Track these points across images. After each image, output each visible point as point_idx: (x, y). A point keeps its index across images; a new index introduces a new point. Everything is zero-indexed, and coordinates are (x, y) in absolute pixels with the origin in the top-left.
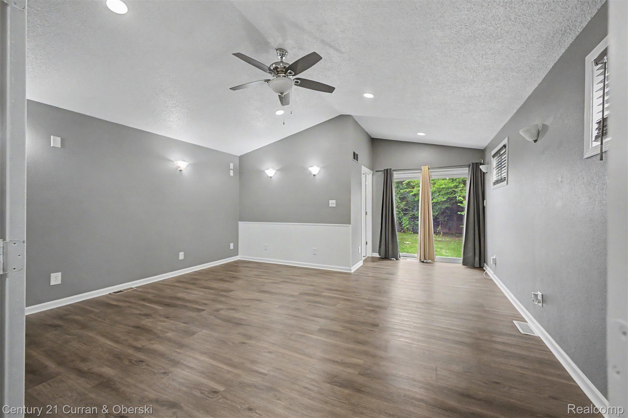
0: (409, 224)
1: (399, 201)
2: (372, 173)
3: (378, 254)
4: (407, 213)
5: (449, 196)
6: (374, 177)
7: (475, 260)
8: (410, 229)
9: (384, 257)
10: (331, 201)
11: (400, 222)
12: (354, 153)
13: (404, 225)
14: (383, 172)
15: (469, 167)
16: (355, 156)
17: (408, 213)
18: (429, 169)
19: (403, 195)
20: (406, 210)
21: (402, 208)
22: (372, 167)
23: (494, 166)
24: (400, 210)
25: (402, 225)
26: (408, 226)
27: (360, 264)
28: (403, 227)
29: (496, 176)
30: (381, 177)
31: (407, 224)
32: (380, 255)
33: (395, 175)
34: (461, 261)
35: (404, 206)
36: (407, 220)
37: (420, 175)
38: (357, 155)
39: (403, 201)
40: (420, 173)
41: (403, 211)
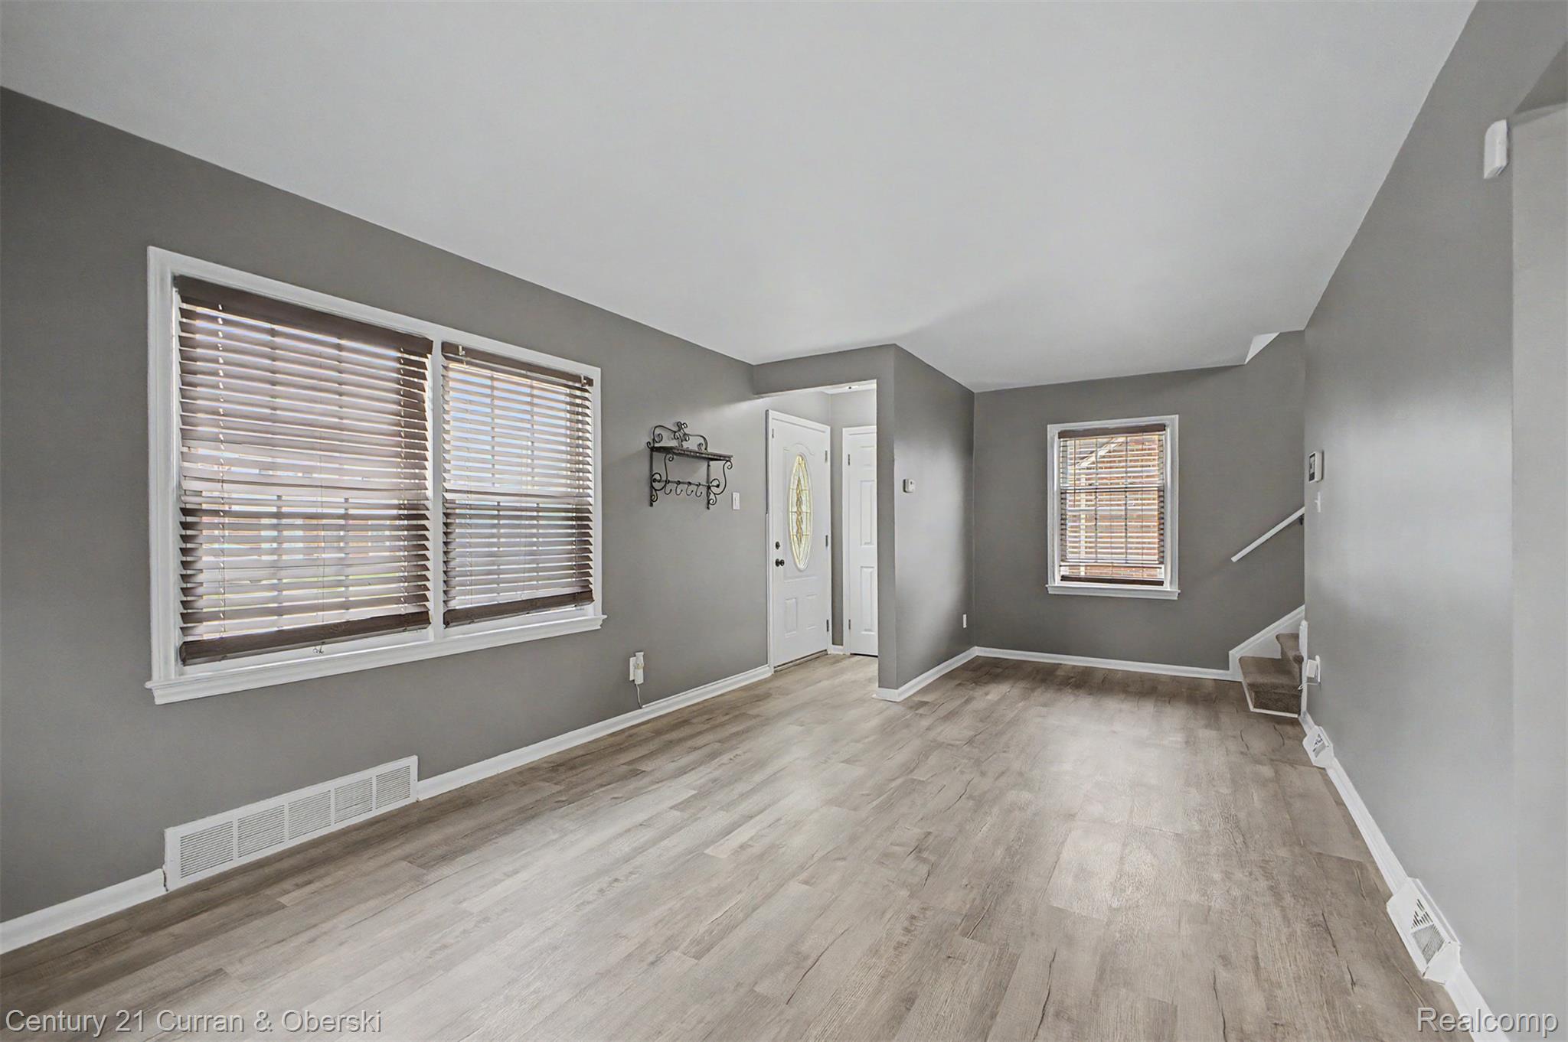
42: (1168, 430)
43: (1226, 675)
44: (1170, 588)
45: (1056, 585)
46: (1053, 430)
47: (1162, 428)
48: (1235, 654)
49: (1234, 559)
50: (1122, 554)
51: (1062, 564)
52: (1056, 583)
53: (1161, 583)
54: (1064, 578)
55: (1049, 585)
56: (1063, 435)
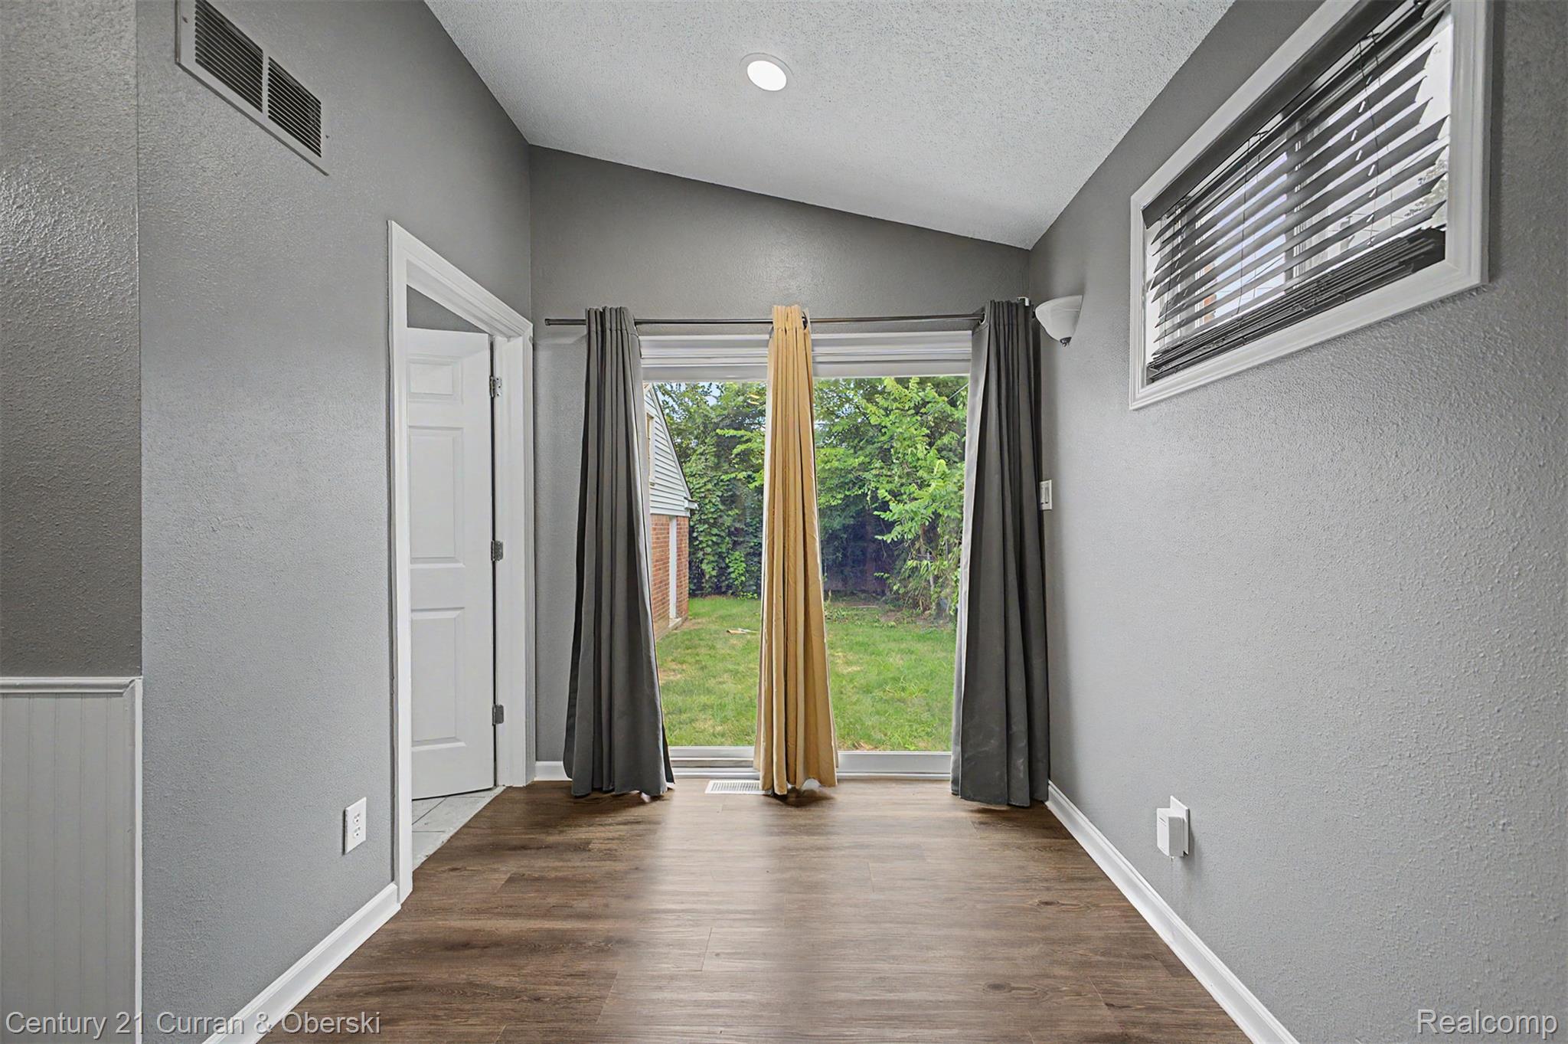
0: (747, 571)
1: (721, 507)
2: (530, 332)
3: (559, 764)
5: (847, 493)
6: (543, 355)
7: (1014, 772)
8: (750, 586)
9: (590, 788)
11: (723, 565)
13: (733, 576)
14: (584, 329)
15: (975, 328)
17: (742, 542)
18: (805, 323)
19: (731, 490)
21: (729, 527)
22: (527, 297)
23: (1151, 275)
24: (723, 534)
25: (730, 573)
26: (743, 578)
28: (731, 581)
29: (1157, 332)
31: (741, 572)
32: (567, 770)
33: (645, 351)
34: (948, 770)
35: (734, 521)
36: (743, 559)
37: (766, 357)
39: (731, 509)
40: (765, 344)
41: (730, 534)
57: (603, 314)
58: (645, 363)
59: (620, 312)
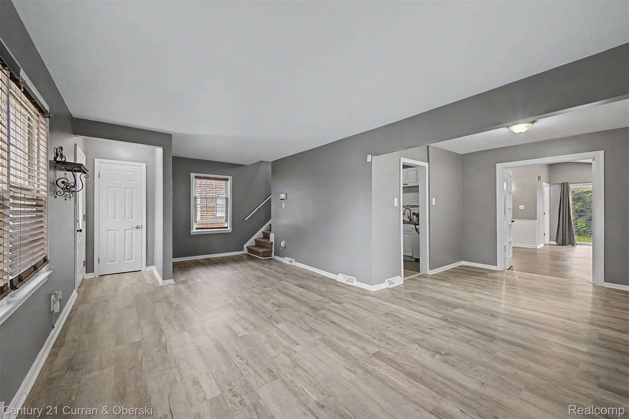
2: (549, 186)
3: (555, 242)
4: (583, 214)
6: (551, 188)
9: (561, 244)
10: (520, 206)
12: (539, 176)
14: (560, 184)
16: (539, 178)
19: (577, 196)
20: (582, 211)
22: (550, 182)
27: (542, 245)
30: (558, 188)
32: (557, 243)
33: (571, 186)
38: (540, 177)
42: (229, 181)
43: (244, 252)
44: (229, 229)
45: (194, 231)
46: (193, 175)
47: (227, 180)
48: (245, 246)
49: (246, 219)
50: (215, 219)
51: (196, 223)
52: (194, 230)
53: (227, 228)
54: (197, 229)
55: (191, 231)
56: (196, 177)
57: (564, 183)
58: (571, 188)
59: (567, 183)
